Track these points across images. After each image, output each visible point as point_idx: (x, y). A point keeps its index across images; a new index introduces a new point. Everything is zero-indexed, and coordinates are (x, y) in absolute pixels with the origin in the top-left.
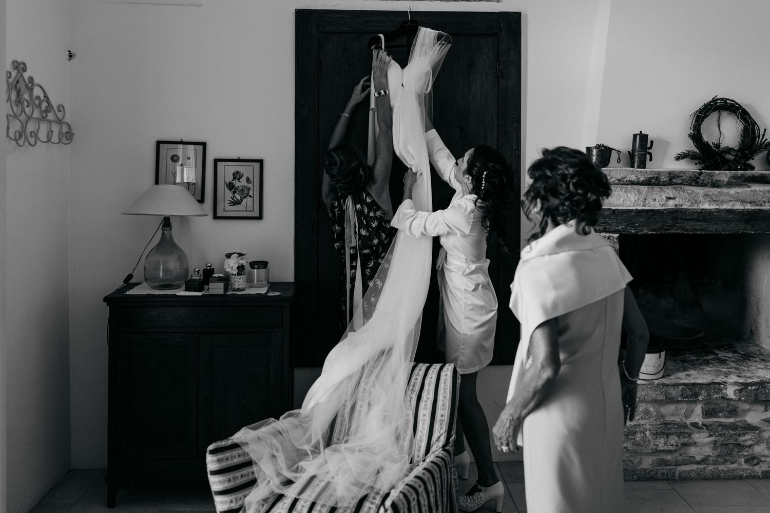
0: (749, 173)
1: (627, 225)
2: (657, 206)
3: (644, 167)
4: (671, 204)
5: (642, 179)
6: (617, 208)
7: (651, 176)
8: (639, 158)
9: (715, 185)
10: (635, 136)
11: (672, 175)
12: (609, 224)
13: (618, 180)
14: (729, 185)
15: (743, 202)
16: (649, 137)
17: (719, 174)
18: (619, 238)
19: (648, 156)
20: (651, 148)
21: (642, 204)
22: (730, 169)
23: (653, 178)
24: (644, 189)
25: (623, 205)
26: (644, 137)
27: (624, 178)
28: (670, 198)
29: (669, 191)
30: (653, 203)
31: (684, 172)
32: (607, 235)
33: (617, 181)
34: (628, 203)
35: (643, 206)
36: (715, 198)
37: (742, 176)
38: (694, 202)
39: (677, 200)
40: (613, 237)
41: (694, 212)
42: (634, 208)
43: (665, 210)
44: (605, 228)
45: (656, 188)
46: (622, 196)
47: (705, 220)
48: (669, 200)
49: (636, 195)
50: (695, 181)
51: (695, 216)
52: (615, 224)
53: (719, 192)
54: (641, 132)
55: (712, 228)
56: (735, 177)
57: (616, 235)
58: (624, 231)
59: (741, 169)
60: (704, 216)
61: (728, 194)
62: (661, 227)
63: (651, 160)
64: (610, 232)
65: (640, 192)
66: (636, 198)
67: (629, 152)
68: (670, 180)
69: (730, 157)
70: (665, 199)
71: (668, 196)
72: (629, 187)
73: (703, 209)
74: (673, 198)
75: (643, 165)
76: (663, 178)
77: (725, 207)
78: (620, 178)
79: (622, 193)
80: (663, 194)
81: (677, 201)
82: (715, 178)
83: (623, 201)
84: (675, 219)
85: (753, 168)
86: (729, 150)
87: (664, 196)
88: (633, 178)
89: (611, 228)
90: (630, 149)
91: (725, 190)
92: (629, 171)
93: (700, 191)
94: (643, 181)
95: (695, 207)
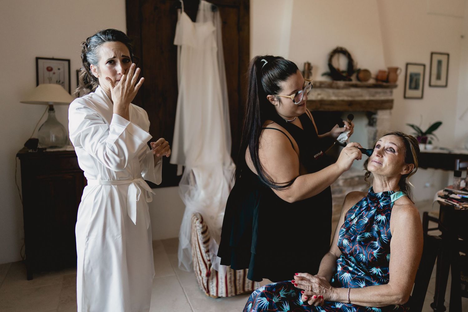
0: (351, 83)
2: (314, 98)
4: (319, 97)
8: (307, 74)
9: (338, 88)
10: (305, 63)
11: (321, 83)
14: (344, 88)
15: (348, 96)
16: (311, 64)
19: (310, 74)
20: (312, 70)
26: (309, 64)
28: (319, 95)
29: (319, 91)
31: (326, 82)
36: (337, 94)
37: (348, 84)
38: (328, 96)
39: (322, 95)
43: (317, 100)
47: (333, 105)
50: (330, 86)
54: (308, 62)
55: (336, 108)
60: (333, 103)
63: (312, 75)
68: (320, 85)
69: (344, 74)
71: (318, 93)
75: (308, 77)
76: (318, 85)
84: (321, 104)
85: (352, 81)
86: (343, 72)
90: (303, 69)
91: (341, 91)
93: (331, 91)
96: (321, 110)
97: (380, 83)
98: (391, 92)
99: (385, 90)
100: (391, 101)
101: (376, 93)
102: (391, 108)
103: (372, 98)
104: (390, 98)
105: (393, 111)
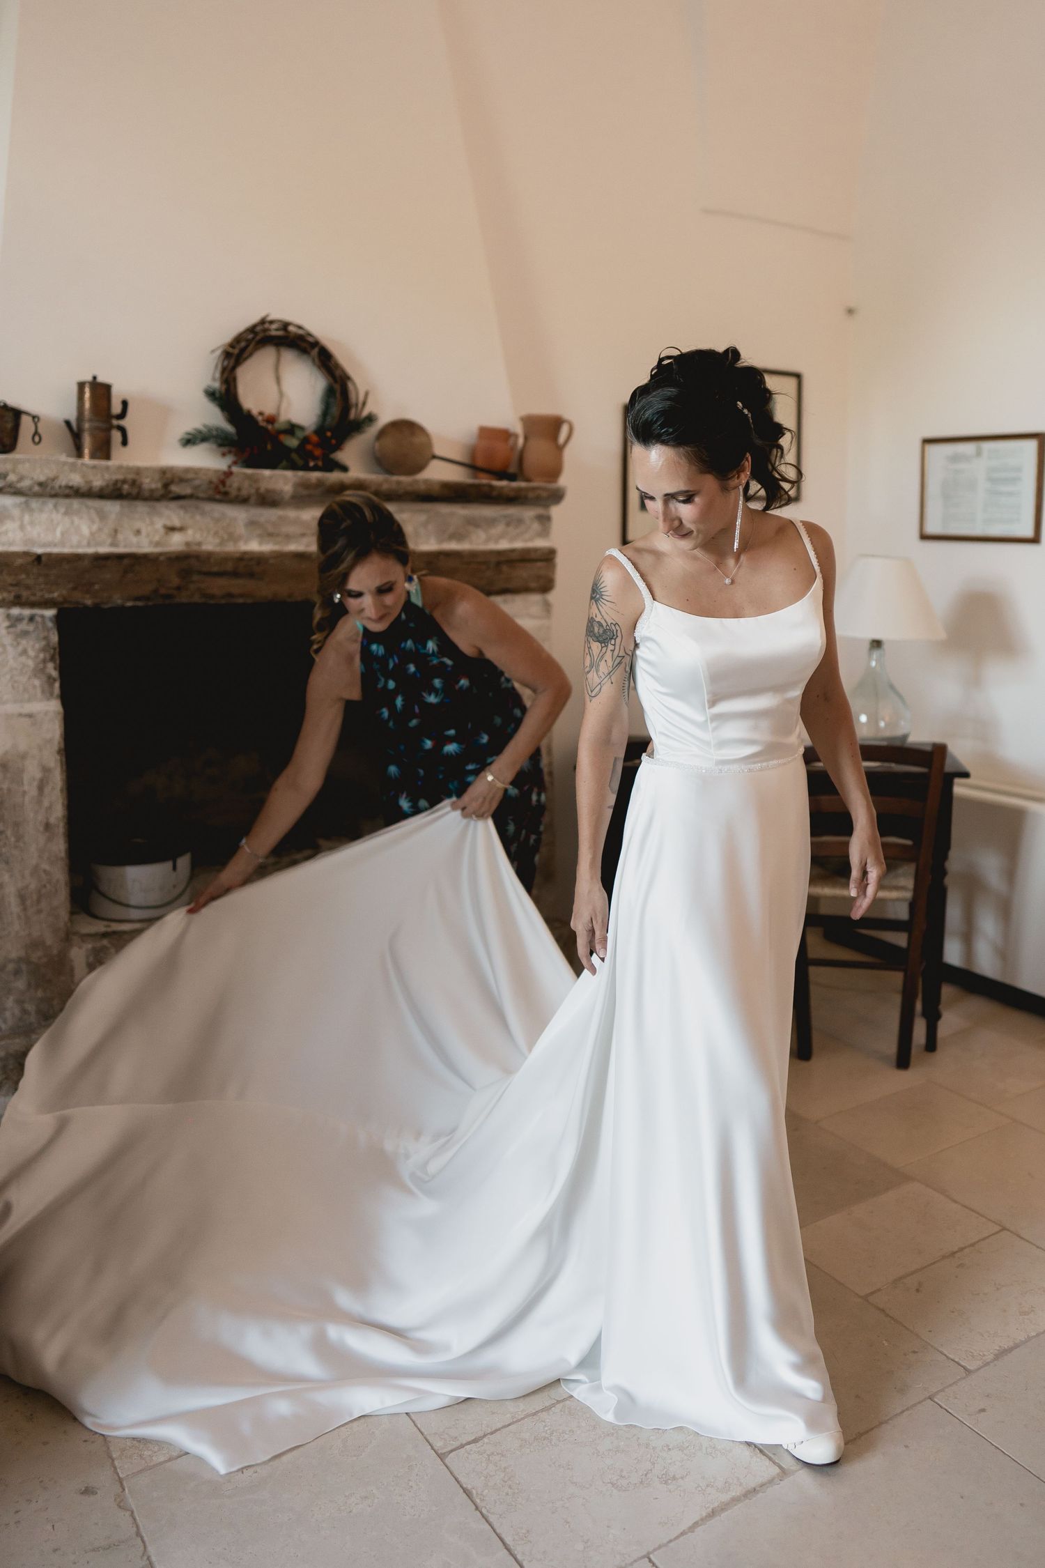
0: (335, 476)
1: (75, 589)
2: (144, 545)
3: (107, 456)
4: (176, 543)
5: (98, 483)
6: (48, 550)
7: (120, 477)
8: (93, 436)
9: (268, 500)
10: (81, 386)
11: (169, 475)
12: (28, 587)
13: (40, 484)
14: (297, 501)
16: (114, 391)
17: (271, 477)
18: (59, 621)
19: (116, 436)
20: (122, 415)
21: (109, 541)
22: (293, 467)
23: (124, 482)
24: (113, 508)
25: (62, 544)
26: (101, 391)
27: (53, 480)
28: (172, 529)
29: (171, 514)
30: (134, 540)
31: (196, 471)
32: (27, 612)
33: (36, 488)
34: (75, 539)
35: (112, 545)
36: (271, 529)
37: (320, 483)
38: (226, 537)
39: (190, 532)
40: (43, 617)
41: (226, 558)
42: (91, 550)
43: (161, 554)
44: (18, 597)
45: (141, 508)
46: (58, 524)
47: (251, 575)
48: (171, 533)
49: (93, 522)
51: (229, 567)
52: (43, 586)
53: (280, 518)
54: (95, 378)
55: (264, 590)
56: (305, 485)
57: (50, 613)
58: (65, 601)
59: (316, 468)
60: (248, 566)
61: (297, 521)
62: (156, 591)
63: (125, 442)
64: (32, 605)
65: (102, 516)
66: (95, 527)
67: (68, 423)
68: (166, 486)
69: (293, 442)
70: (162, 531)
71: (169, 524)
72: (76, 503)
73: (245, 553)
74: (181, 529)
75: (103, 450)
76: (149, 483)
77: (293, 547)
78: (42, 478)
79: (57, 517)
80: (156, 519)
81: (191, 535)
82: (264, 486)
83: (63, 534)
84: (186, 574)
85: (344, 469)
86: (292, 429)
87: (159, 523)
88: (76, 479)
89: (34, 595)
90: (72, 415)
91: (291, 513)
92: (65, 464)
93: (238, 515)
94: (102, 489)
95: (230, 548)
96: (183, 598)
97: (484, 480)
98: (545, 520)
99: (512, 511)
100: (548, 557)
101: (474, 523)
102: (546, 586)
103: (453, 546)
104: (540, 543)
105: (552, 597)
